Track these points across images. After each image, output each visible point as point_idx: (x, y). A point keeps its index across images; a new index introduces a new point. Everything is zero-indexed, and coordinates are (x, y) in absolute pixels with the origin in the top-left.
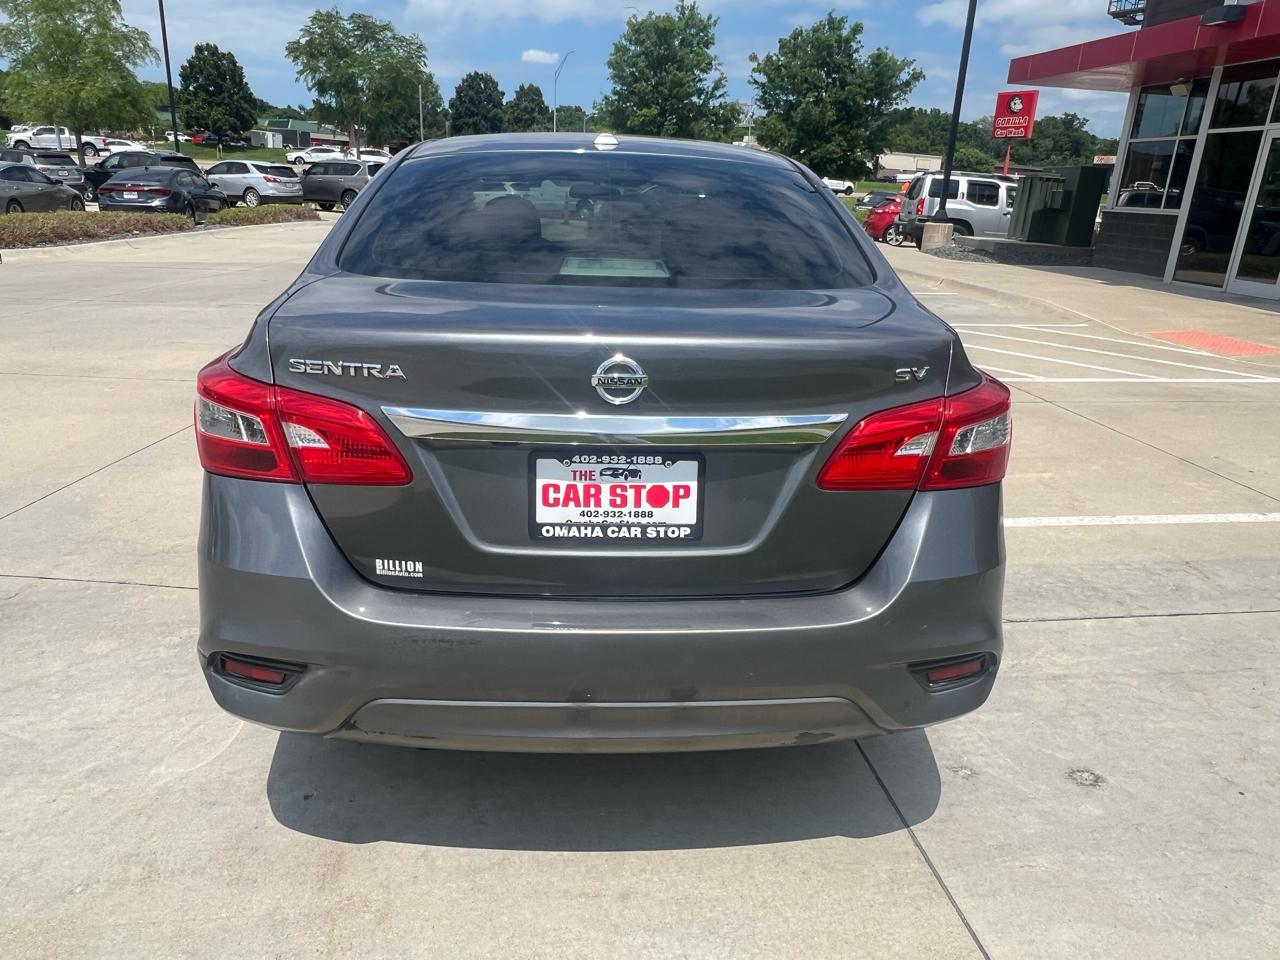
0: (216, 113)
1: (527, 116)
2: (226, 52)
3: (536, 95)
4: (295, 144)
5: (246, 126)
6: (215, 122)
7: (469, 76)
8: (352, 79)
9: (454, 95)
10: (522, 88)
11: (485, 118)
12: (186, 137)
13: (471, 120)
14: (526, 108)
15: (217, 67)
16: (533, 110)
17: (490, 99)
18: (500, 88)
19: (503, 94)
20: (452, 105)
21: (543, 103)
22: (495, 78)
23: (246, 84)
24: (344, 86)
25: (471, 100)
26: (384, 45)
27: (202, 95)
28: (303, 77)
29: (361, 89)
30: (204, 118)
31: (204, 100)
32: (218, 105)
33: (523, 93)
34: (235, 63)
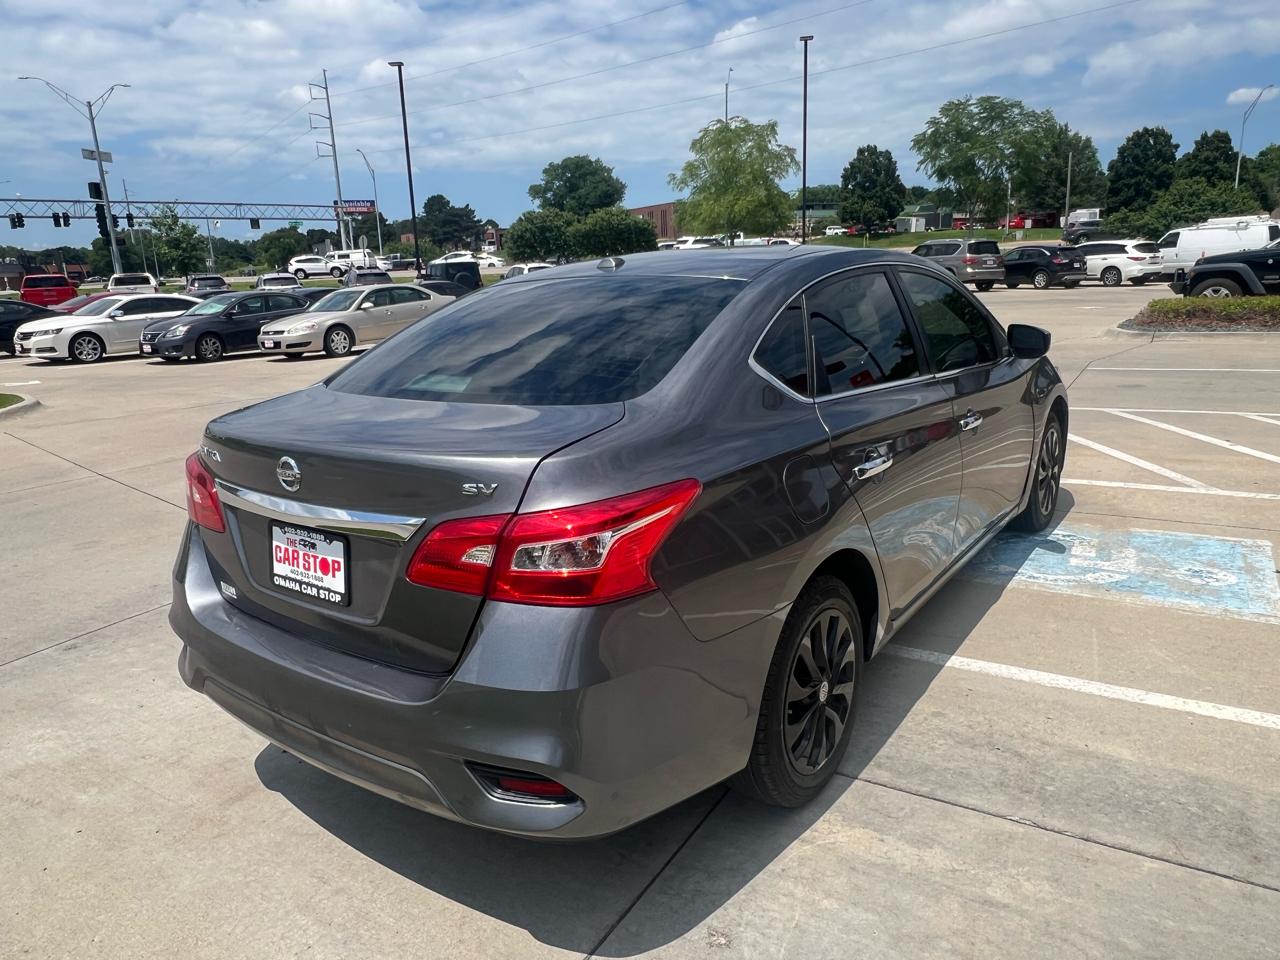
0: (868, 207)
1: (1207, 167)
2: (883, 150)
3: (1223, 142)
4: (936, 226)
5: (893, 213)
6: (866, 215)
7: (1137, 134)
8: (971, 162)
9: (1115, 156)
10: (1204, 137)
11: (1151, 176)
12: (844, 230)
13: (1133, 181)
14: (1207, 158)
15: (874, 165)
16: (1216, 159)
17: (1160, 155)
18: (1174, 141)
19: (1177, 147)
20: (1111, 168)
21: (1231, 149)
22: (1168, 131)
23: (898, 176)
24: (964, 169)
25: (1136, 159)
26: (1009, 123)
27: (859, 191)
28: (923, 166)
29: (980, 169)
30: (856, 212)
31: (859, 196)
32: (871, 198)
33: (1204, 142)
34: (890, 159)
